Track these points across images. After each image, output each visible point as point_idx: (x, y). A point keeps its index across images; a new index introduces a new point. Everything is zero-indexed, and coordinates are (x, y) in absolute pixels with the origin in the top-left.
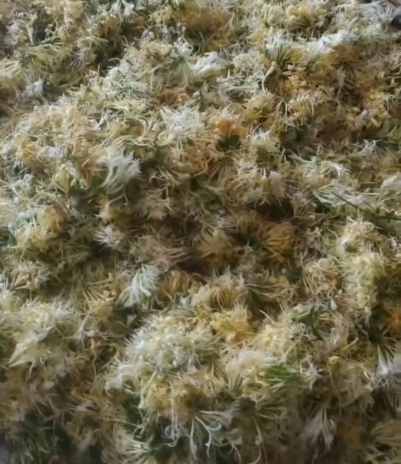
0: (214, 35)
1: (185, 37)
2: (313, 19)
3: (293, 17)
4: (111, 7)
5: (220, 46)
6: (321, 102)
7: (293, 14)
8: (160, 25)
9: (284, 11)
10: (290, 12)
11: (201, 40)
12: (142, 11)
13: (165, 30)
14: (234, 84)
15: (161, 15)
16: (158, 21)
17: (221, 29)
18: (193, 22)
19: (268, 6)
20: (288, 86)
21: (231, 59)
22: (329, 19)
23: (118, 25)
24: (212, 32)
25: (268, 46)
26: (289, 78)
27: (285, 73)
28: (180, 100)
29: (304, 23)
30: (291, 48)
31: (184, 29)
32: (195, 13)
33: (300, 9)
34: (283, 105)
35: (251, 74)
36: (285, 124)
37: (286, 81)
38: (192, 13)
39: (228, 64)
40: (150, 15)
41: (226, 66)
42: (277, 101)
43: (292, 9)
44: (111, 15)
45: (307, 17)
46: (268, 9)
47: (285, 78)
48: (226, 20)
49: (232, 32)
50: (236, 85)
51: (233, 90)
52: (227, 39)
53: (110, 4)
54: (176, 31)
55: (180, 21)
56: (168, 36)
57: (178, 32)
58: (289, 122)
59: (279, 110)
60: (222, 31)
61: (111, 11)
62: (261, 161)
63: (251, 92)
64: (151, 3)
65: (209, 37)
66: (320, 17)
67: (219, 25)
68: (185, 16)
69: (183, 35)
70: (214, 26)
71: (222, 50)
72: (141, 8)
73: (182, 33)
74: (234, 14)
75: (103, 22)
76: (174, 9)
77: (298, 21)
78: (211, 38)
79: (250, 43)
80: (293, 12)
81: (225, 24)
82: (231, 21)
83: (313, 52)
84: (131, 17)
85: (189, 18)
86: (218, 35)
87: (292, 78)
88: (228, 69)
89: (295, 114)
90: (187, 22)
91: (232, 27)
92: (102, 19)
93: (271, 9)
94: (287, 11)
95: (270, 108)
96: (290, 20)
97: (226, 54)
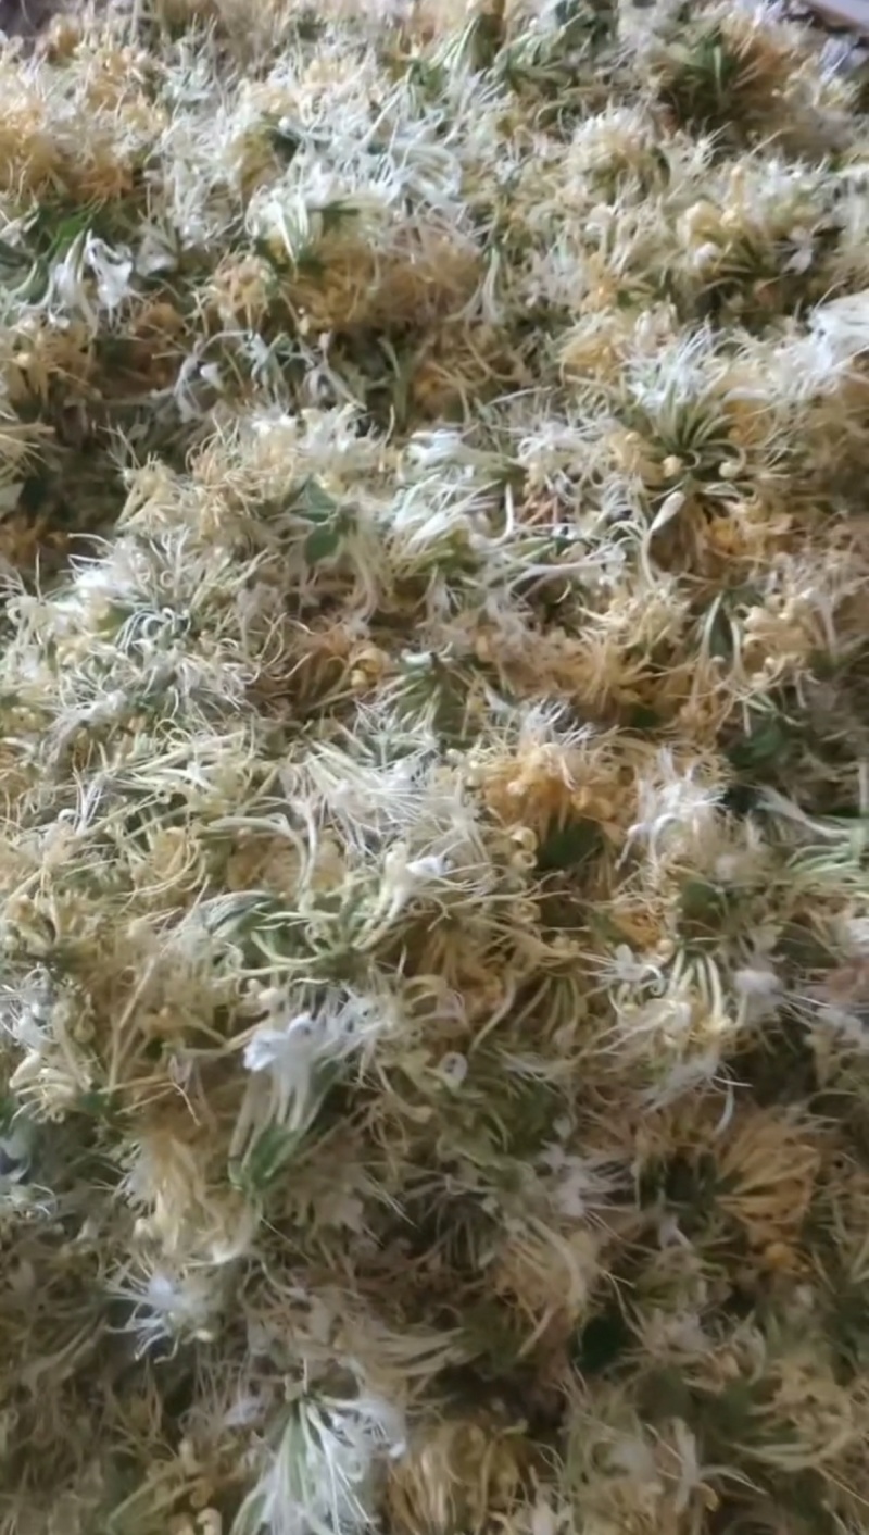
0: (430, 341)
1: (332, 366)
2: (770, 245)
3: (707, 248)
4: (47, 281)
5: (460, 385)
6: (849, 589)
7: (709, 237)
8: (238, 333)
9: (671, 224)
10: (696, 232)
11: (389, 365)
12: (162, 273)
13: (259, 352)
14: (535, 553)
15: (235, 285)
16: (226, 313)
17: (453, 318)
18: (356, 311)
19: (611, 210)
20: (726, 537)
21: (509, 444)
22: (829, 238)
23: (84, 350)
24: (421, 333)
25: (639, 389)
26: (730, 505)
27: (711, 488)
28: (358, 678)
29: (743, 263)
30: (728, 397)
31: (324, 341)
32: (359, 280)
33: (729, 214)
34: (722, 625)
35: (589, 504)
36: (738, 706)
37: (718, 521)
38: (347, 283)
39: (499, 467)
40: (196, 294)
41: (494, 475)
42: (697, 609)
43: (701, 219)
44: (52, 319)
45: (753, 242)
46: (614, 223)
47: (713, 508)
48: (471, 283)
49: (495, 329)
50: (543, 559)
51: (534, 579)
52: (484, 354)
53: (44, 272)
54: (297, 349)
55: (309, 311)
56: (271, 372)
57: (305, 354)
58: (755, 697)
59: (713, 651)
60: (461, 323)
61: (47, 298)
62: (695, 932)
63: (601, 581)
64: (189, 244)
65: (414, 348)
66: (797, 234)
67: (444, 302)
68: (324, 292)
69: (325, 362)
70: (430, 309)
71: (472, 406)
72: (159, 262)
73: (321, 353)
74: (495, 256)
75: (23, 358)
76: (282, 269)
77: (725, 260)
78: (420, 354)
79: (571, 378)
80: (707, 228)
81: (466, 298)
82: (487, 289)
83: (799, 386)
84: (126, 311)
85: (339, 300)
86: (448, 342)
87: (739, 509)
88: (501, 487)
89: (769, 661)
90: (332, 314)
91: (495, 314)
92: (18, 348)
93: (623, 223)
94: (684, 229)
95: (676, 641)
96: (696, 263)
97: (489, 423)
